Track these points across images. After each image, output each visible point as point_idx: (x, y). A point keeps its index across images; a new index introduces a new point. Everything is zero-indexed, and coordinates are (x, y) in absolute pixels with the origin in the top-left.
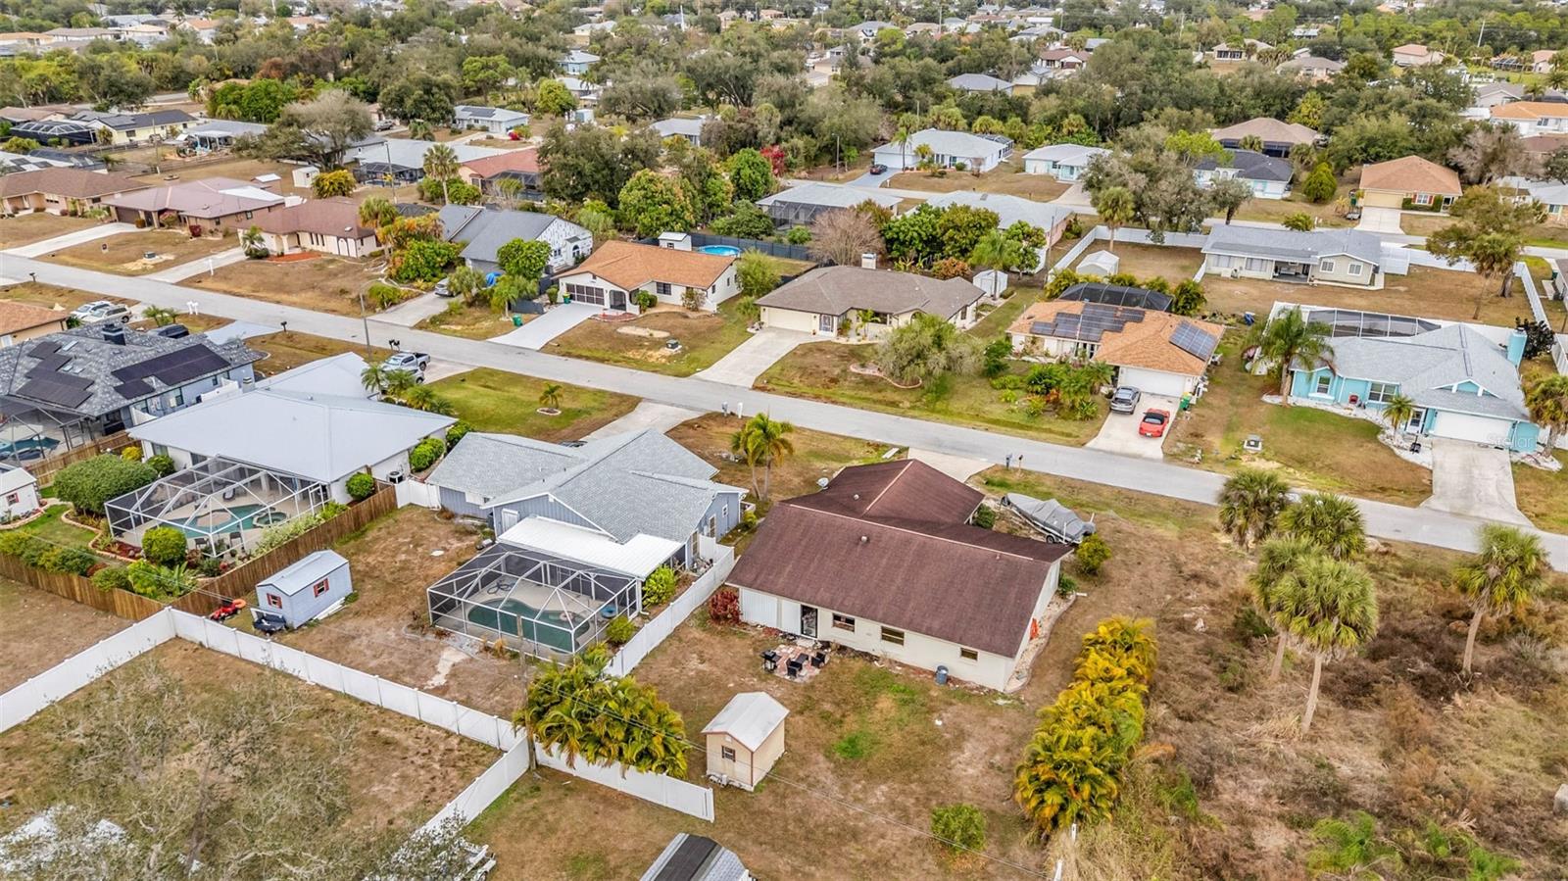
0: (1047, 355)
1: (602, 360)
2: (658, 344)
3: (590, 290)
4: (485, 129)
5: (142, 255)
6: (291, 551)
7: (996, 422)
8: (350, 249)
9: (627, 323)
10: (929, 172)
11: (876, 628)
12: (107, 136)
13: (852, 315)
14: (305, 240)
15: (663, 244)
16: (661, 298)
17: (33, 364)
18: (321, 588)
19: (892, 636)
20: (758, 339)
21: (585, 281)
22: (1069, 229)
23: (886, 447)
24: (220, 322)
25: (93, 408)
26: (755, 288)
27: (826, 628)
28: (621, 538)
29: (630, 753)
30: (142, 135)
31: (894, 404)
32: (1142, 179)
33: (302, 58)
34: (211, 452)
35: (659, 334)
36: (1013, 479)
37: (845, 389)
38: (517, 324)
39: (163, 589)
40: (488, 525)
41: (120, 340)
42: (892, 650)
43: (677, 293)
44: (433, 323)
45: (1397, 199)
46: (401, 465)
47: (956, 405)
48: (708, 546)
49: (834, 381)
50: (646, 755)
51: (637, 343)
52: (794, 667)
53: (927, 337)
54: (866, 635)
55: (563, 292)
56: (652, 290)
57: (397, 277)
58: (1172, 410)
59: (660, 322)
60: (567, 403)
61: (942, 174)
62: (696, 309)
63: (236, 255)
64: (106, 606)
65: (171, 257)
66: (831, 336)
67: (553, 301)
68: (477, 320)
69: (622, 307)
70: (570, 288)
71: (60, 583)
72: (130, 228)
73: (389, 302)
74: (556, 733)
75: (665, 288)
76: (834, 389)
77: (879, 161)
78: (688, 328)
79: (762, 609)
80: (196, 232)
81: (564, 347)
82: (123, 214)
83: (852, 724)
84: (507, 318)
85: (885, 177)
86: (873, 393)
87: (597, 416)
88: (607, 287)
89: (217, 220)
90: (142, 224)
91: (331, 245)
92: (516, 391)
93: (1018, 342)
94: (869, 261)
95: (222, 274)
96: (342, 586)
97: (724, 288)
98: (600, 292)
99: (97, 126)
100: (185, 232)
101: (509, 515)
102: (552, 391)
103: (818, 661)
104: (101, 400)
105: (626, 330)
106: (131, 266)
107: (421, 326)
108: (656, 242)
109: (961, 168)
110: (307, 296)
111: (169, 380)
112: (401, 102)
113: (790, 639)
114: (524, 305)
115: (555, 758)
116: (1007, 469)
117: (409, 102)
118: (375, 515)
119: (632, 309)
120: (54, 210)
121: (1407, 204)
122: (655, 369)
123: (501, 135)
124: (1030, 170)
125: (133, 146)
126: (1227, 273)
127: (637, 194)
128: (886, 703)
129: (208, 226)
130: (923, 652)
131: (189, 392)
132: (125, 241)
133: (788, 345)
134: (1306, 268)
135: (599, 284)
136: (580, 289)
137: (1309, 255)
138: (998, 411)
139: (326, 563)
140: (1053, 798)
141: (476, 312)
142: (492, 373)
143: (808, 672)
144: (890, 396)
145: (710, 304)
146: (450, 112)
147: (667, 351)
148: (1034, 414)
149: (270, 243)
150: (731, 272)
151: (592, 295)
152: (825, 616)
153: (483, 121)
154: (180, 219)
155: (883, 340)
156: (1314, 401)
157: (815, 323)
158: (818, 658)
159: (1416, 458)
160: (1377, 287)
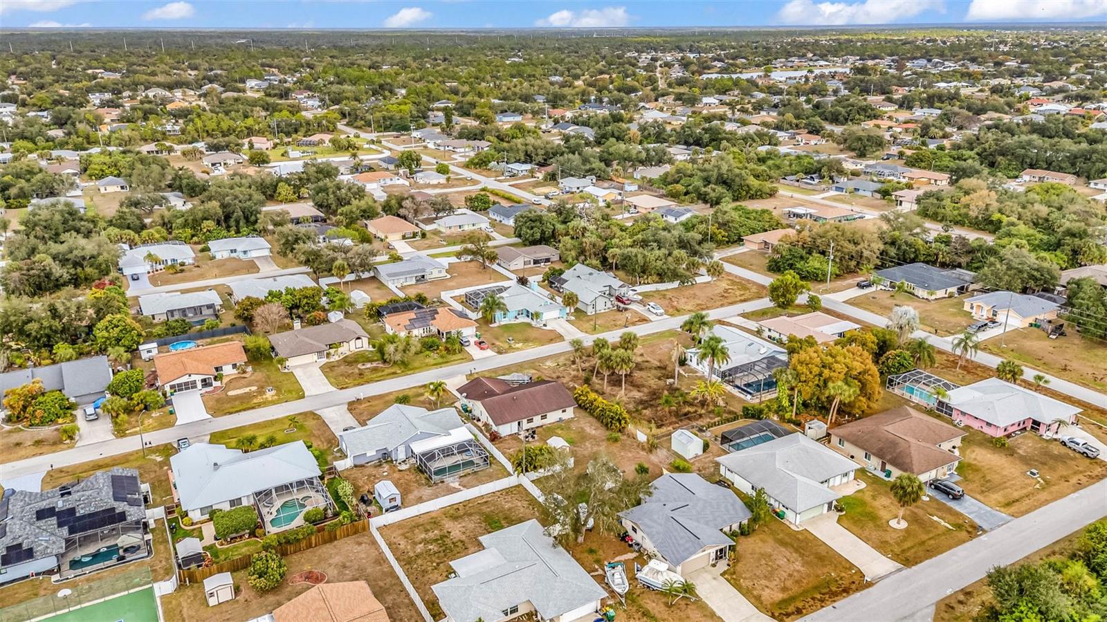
2: (260, 392)
3: (186, 384)
9: (225, 390)
10: (171, 271)
11: (538, 417)
13: (328, 348)
15: (145, 352)
16: (223, 374)
19: (544, 417)
21: (184, 379)
27: (525, 425)
35: (253, 388)
38: (173, 413)
40: (382, 460)
42: (545, 421)
43: (227, 369)
45: (399, 236)
49: (361, 374)
54: (537, 421)
55: (168, 390)
57: (39, 424)
62: (244, 372)
66: (324, 360)
69: (209, 385)
70: (172, 387)
73: (66, 436)
75: (219, 369)
76: (368, 376)
86: (382, 373)
87: (310, 423)
88: (198, 378)
94: (298, 325)
98: (194, 382)
101: (402, 448)
105: (232, 393)
114: (157, 404)
116: (470, 375)
119: (217, 384)
121: (404, 237)
126: (399, 285)
133: (316, 369)
134: (423, 277)
135: (193, 378)
136: (179, 385)
137: (424, 270)
138: (431, 361)
144: (389, 371)
147: (271, 393)
151: (188, 385)
152: (524, 422)
155: (348, 353)
156: (505, 322)
157: (315, 357)
158: (534, 432)
159: (548, 328)
160: (449, 276)
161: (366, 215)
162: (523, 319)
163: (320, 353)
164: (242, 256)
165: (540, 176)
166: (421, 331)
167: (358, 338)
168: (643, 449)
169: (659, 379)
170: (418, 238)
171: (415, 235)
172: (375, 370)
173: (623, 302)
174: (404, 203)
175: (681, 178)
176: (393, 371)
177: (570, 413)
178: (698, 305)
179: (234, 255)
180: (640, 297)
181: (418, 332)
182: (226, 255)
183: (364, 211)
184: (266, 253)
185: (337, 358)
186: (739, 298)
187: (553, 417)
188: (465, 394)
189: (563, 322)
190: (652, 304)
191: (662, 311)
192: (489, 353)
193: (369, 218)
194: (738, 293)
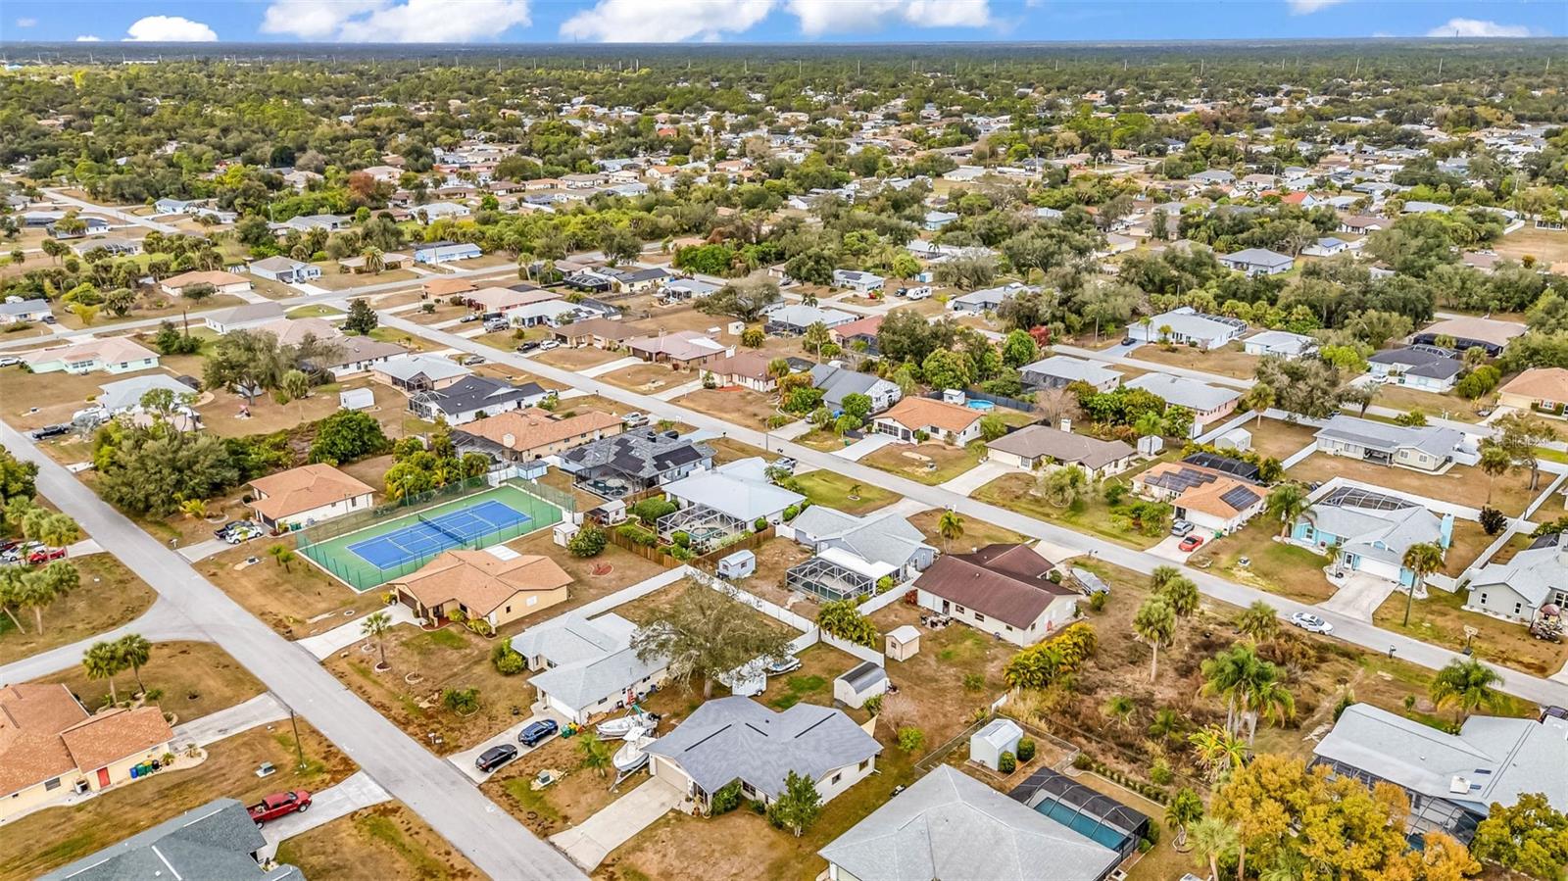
0: (1152, 496)
1: (889, 471)
2: (923, 464)
3: (890, 427)
4: (853, 288)
5: (648, 381)
6: (732, 548)
7: (1101, 532)
8: (760, 386)
9: (909, 450)
10: (1165, 347)
11: (973, 613)
12: (618, 286)
13: (1043, 458)
14: (736, 378)
15: (946, 398)
16: (932, 435)
17: (617, 449)
18: (743, 565)
19: (979, 617)
20: (984, 467)
21: (889, 422)
22: (1239, 406)
23: (1029, 538)
24: (691, 429)
25: (645, 474)
26: (990, 434)
27: (953, 613)
28: (871, 561)
29: (855, 637)
30: (638, 286)
31: (1048, 515)
32: (1285, 379)
33: (738, 228)
34: (697, 501)
35: (925, 458)
36: (1089, 562)
37: (1023, 503)
38: (847, 444)
39: (683, 557)
40: (814, 550)
41: (654, 440)
42: (978, 624)
43: (943, 432)
44: (801, 440)
46: (779, 517)
47: (1084, 519)
48: (911, 571)
49: (1017, 497)
50: (860, 639)
51: (911, 462)
52: (933, 624)
53: (1067, 480)
54: (968, 616)
55: (876, 426)
56: (927, 430)
57: (785, 409)
58: (1207, 537)
59: (928, 451)
60: (864, 494)
61: (1174, 350)
63: (696, 385)
64: (659, 562)
65: (662, 383)
67: (869, 431)
68: (826, 439)
69: (908, 439)
70: (880, 424)
71: (642, 550)
72: (640, 361)
73: (780, 424)
74: (828, 626)
75: (935, 430)
76: (1017, 502)
77: (1131, 335)
78: (944, 457)
79: (928, 600)
80: (676, 367)
81: (869, 461)
82: (636, 352)
83: (950, 648)
84: (842, 440)
85: (1133, 347)
86: (1037, 508)
87: (879, 503)
88: (901, 427)
89: (688, 362)
90: (646, 360)
91: (750, 383)
92: (839, 485)
93: (1137, 486)
94: (1066, 425)
95: (690, 396)
96: (752, 566)
97: (972, 432)
98: (896, 429)
99: (613, 280)
100: (669, 366)
101: (824, 545)
102: (856, 487)
103: (945, 624)
104: (647, 472)
105: (907, 454)
106: (644, 388)
107: (794, 441)
108: (940, 397)
109: (1193, 345)
110: (735, 415)
111: (676, 463)
112: (799, 269)
113: (936, 614)
114: (853, 433)
115: (827, 637)
116: (1089, 557)
117: (804, 270)
118: (767, 538)
119: (914, 441)
120: (598, 345)
121: (1535, 408)
122: (917, 479)
123: (863, 293)
124: (1248, 350)
125: (632, 294)
126: (1330, 451)
127: (934, 364)
128: (968, 643)
129: (682, 364)
130: (991, 626)
131: (684, 469)
132: (638, 371)
133: (1001, 472)
134: (1389, 456)
135: (896, 424)
136: (885, 426)
137: (1391, 444)
138: (1106, 526)
139: (746, 555)
140: (1013, 676)
141: (826, 434)
142: (828, 473)
143: (940, 627)
144: (1047, 510)
145: (961, 442)
146: (831, 277)
147: (927, 469)
148: (1127, 530)
149: (717, 380)
150: (977, 423)
151: (893, 431)
152: (952, 605)
153: (852, 283)
154: (667, 358)
157: (1021, 460)
158: (947, 623)
160: (1439, 473)
166: (1166, 493)
171: (1561, 410)
172: (1039, 501)
176: (1051, 512)
177: (1016, 637)
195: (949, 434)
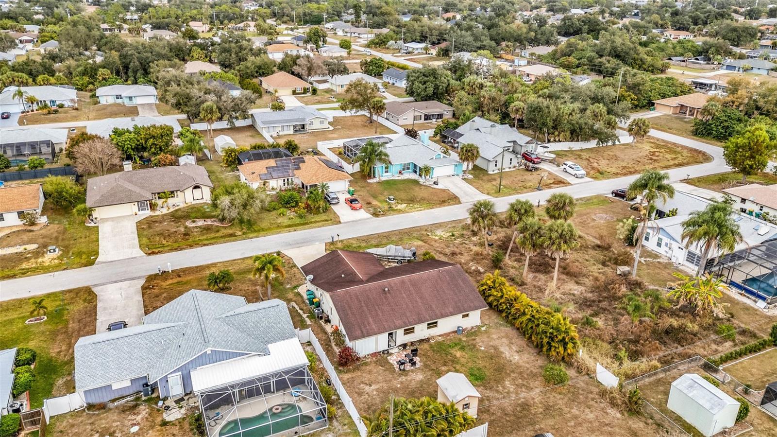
0: (273, 189)
11: (423, 325)
13: (156, 197)
19: (432, 325)
28: (264, 352)
31: (233, 235)
37: (199, 237)
42: (434, 332)
43: (12, 218)
45: (290, 91)
49: (186, 234)
51: (20, 258)
52: (412, 362)
54: (421, 331)
62: (33, 224)
66: (148, 213)
76: (192, 239)
78: (45, 237)
85: (15, 119)
86: (215, 234)
87: (81, 306)
94: (129, 166)
101: (173, 377)
102: (40, 304)
109: (61, 106)
113: (387, 353)
116: (332, 243)
121: (294, 93)
124: (104, 102)
128: (458, 353)
133: (131, 224)
134: (303, 126)
137: (304, 120)
143: (417, 361)
144: (224, 232)
145: (42, 218)
147: (52, 255)
148: (302, 216)
152: (400, 333)
155: (182, 205)
156: (386, 177)
157: (134, 208)
158: (415, 352)
159: (440, 186)
160: (331, 128)
161: (261, 71)
162: (409, 175)
163: (141, 204)
164: (127, 102)
165: (434, 52)
166: (281, 182)
167: (196, 187)
168: (613, 404)
169: (604, 264)
170: (308, 94)
171: (305, 91)
172: (208, 229)
173: (531, 161)
174: (298, 61)
175: (572, 52)
176: (231, 232)
177: (474, 319)
178: (624, 168)
179: (119, 101)
180: (553, 156)
181: (276, 184)
182: (111, 100)
183: (260, 68)
184: (153, 100)
185: (165, 211)
186: (672, 163)
187: (447, 325)
188: (311, 277)
189: (458, 180)
190: (569, 163)
191: (583, 172)
192: (362, 214)
193: (263, 75)
194: (668, 156)
195: (21, 214)
